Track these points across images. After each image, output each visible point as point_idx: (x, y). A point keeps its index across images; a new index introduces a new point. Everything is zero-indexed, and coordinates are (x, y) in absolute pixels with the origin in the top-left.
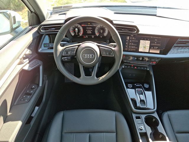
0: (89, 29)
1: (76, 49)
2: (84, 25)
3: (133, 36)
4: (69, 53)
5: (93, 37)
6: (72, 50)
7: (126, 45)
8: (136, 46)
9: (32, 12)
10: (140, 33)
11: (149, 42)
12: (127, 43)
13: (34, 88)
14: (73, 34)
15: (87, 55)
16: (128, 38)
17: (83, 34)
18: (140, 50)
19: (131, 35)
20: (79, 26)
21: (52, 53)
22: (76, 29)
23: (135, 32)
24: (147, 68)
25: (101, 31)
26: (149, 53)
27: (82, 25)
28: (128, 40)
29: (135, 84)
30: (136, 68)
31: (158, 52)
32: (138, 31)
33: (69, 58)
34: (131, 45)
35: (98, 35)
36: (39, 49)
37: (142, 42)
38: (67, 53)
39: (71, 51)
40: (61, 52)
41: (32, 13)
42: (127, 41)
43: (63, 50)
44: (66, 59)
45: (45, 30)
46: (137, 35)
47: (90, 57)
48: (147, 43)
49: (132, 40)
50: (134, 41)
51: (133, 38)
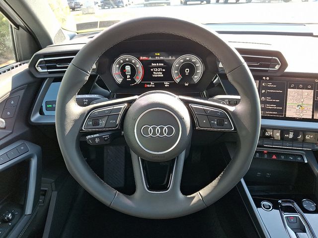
0: (157, 67)
1: (121, 113)
2: (144, 58)
3: (268, 78)
4: (102, 123)
5: (167, 84)
6: (111, 115)
8: (278, 104)
9: (18, 26)
10: (288, 70)
11: (312, 92)
13: (9, 220)
14: (119, 80)
15: (154, 128)
17: (143, 79)
18: (289, 114)
19: (264, 78)
20: (134, 60)
21: (53, 125)
22: (128, 68)
23: (277, 67)
24: (301, 156)
25: (187, 71)
27: (141, 58)
29: (280, 201)
30: (274, 157)
32: (284, 64)
33: (106, 136)
34: (265, 103)
35: (178, 81)
36: (33, 116)
37: (292, 93)
38: (96, 123)
39: (106, 118)
40: (76, 121)
41: (19, 29)
43: (83, 116)
44: (97, 140)
45: (48, 68)
46: (281, 76)
47: (162, 133)
48: (308, 96)
49: (266, 88)
50: (272, 91)
51: (270, 85)
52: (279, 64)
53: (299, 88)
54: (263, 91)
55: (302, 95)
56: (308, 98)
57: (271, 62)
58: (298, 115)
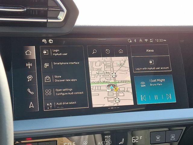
3: (50, 41)
7: (30, 85)
10: (80, 22)
12: (30, 78)
16: (32, 52)
19: (44, 41)
23: (62, 17)
26: (135, 108)
28: (31, 61)
31: (171, 98)
34: (53, 85)
37: (94, 63)
42: (29, 65)
49: (50, 59)
50: (61, 64)
51: (56, 53)
52: (63, 11)
53: (105, 55)
54: (46, 65)
55: (111, 66)
56: (122, 71)
57: (48, 7)
58: (111, 101)
